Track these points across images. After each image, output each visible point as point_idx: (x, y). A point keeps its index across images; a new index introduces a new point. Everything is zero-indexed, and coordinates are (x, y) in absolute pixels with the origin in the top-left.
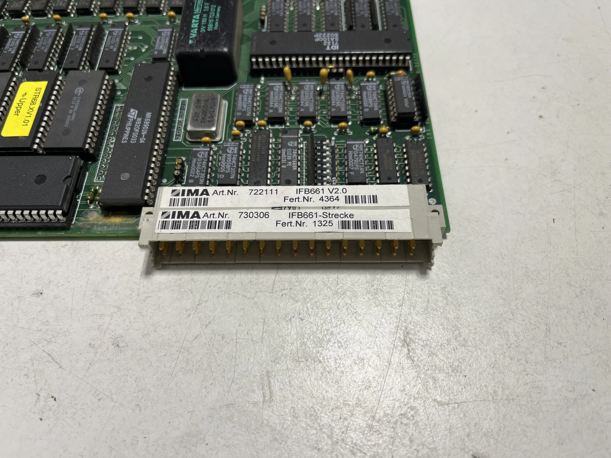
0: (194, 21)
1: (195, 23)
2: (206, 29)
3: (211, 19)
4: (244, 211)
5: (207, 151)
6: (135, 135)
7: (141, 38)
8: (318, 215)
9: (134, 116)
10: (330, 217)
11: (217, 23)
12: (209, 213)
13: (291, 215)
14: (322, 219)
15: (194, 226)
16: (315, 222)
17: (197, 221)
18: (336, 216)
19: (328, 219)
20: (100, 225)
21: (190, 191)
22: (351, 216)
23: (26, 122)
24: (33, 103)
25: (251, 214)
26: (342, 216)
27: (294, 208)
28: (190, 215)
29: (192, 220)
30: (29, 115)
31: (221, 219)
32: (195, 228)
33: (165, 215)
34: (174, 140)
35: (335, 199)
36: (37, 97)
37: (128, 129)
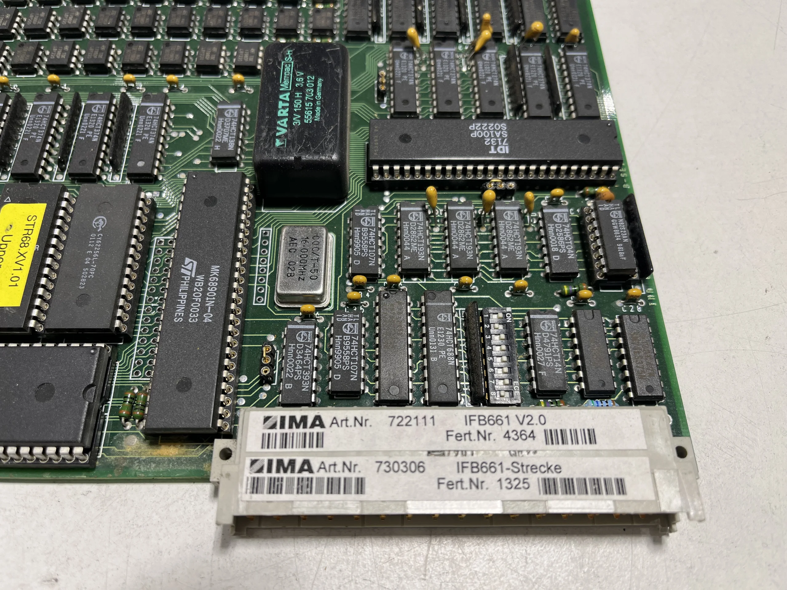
0: (281, 104)
1: (284, 108)
2: (302, 119)
3: (308, 101)
4: (384, 459)
5: (310, 330)
6: (195, 307)
7: (191, 116)
8: (505, 466)
9: (191, 271)
10: (524, 472)
11: (318, 109)
12: (329, 461)
13: (462, 467)
14: (513, 476)
15: (305, 489)
16: (500, 480)
17: (308, 479)
18: (534, 468)
19: (521, 476)
20: (144, 461)
21: (292, 419)
22: (558, 468)
23: (14, 279)
24: (24, 244)
25: (396, 465)
26: (543, 469)
27: (464, 453)
28: (298, 467)
29: (300, 475)
30: (18, 267)
31: (347, 474)
32: (307, 493)
33: (257, 466)
34: (254, 304)
35: (529, 436)
36: (30, 232)
37: (184, 296)
